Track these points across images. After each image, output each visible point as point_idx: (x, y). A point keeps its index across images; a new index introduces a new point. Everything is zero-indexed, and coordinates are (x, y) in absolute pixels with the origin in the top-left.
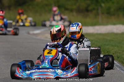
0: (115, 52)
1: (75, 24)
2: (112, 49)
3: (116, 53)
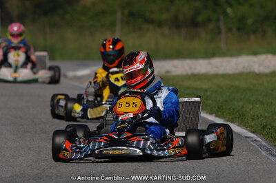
0: (257, 116)
2: (251, 110)
3: (258, 118)
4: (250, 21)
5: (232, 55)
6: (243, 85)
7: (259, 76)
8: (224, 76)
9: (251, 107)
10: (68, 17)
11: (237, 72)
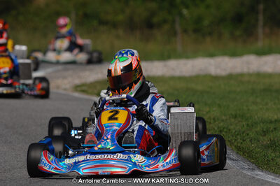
0: (214, 119)
1: (126, 53)
2: (207, 113)
3: (215, 121)
4: (206, 23)
5: (187, 58)
6: (200, 87)
7: (216, 78)
8: (181, 78)
9: (208, 109)
10: (21, 18)
11: (194, 74)
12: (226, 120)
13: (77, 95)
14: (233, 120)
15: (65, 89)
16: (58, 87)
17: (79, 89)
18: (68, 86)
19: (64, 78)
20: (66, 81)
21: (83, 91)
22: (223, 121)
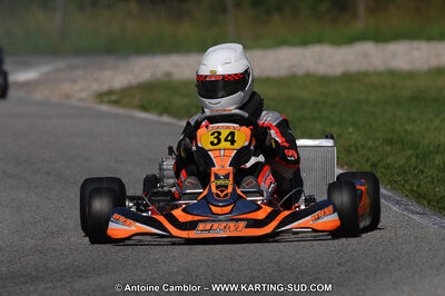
2: (339, 137)
3: (358, 150)
12: (376, 148)
13: (105, 108)
14: (388, 148)
15: (81, 100)
16: (68, 97)
17: (106, 98)
18: (84, 95)
19: (74, 81)
20: (77, 87)
21: (115, 103)
22: (370, 149)
